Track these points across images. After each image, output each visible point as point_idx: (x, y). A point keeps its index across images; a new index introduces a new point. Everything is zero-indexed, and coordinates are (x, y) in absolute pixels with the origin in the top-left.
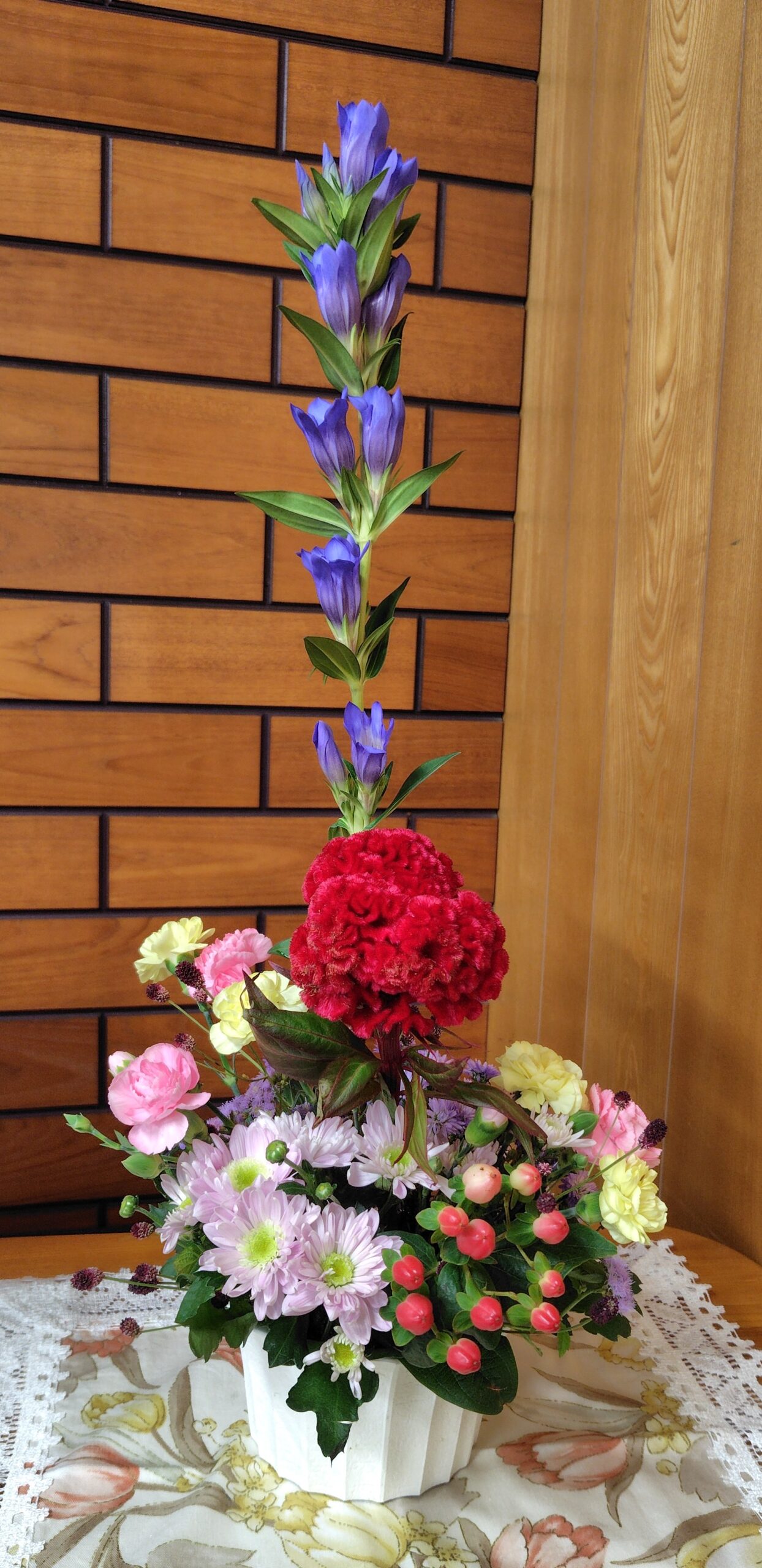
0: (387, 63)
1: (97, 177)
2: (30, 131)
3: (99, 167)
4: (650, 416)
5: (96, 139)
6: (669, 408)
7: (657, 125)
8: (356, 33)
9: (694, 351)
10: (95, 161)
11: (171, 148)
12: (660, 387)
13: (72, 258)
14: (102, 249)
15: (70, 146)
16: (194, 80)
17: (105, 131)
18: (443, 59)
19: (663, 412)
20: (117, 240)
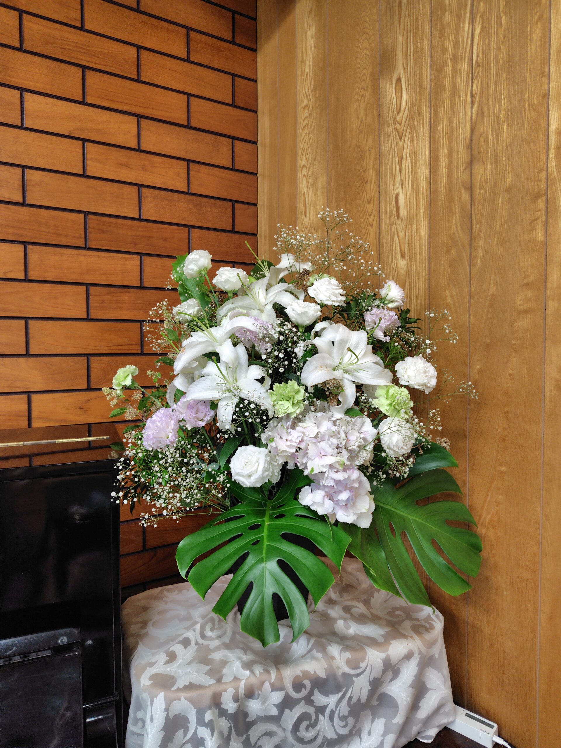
0: (218, 233)
1: (139, 267)
2: (120, 255)
3: (139, 264)
5: (139, 257)
8: (209, 226)
10: (139, 263)
11: (160, 258)
13: (132, 290)
14: (141, 287)
15: (131, 259)
16: (166, 240)
17: (141, 255)
18: (233, 231)
20: (146, 284)
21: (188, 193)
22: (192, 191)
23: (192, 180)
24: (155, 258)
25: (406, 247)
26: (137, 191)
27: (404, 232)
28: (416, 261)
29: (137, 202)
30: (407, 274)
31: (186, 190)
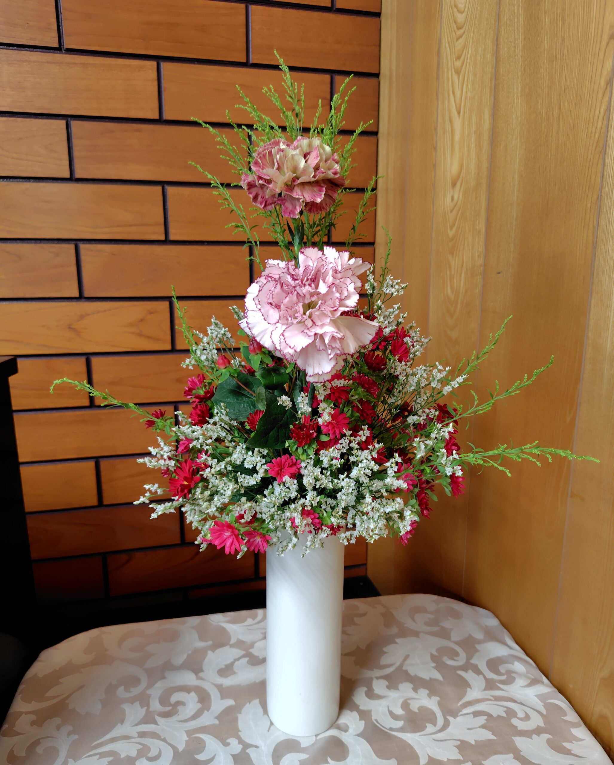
1: (156, 83)
3: (156, 78)
4: (449, 199)
5: (154, 63)
6: (459, 196)
7: (449, 43)
9: (473, 167)
10: (154, 75)
11: (192, 65)
12: (454, 185)
13: (145, 127)
14: (160, 121)
15: (140, 68)
16: (203, 29)
17: (159, 59)
18: (331, 9)
19: (456, 198)
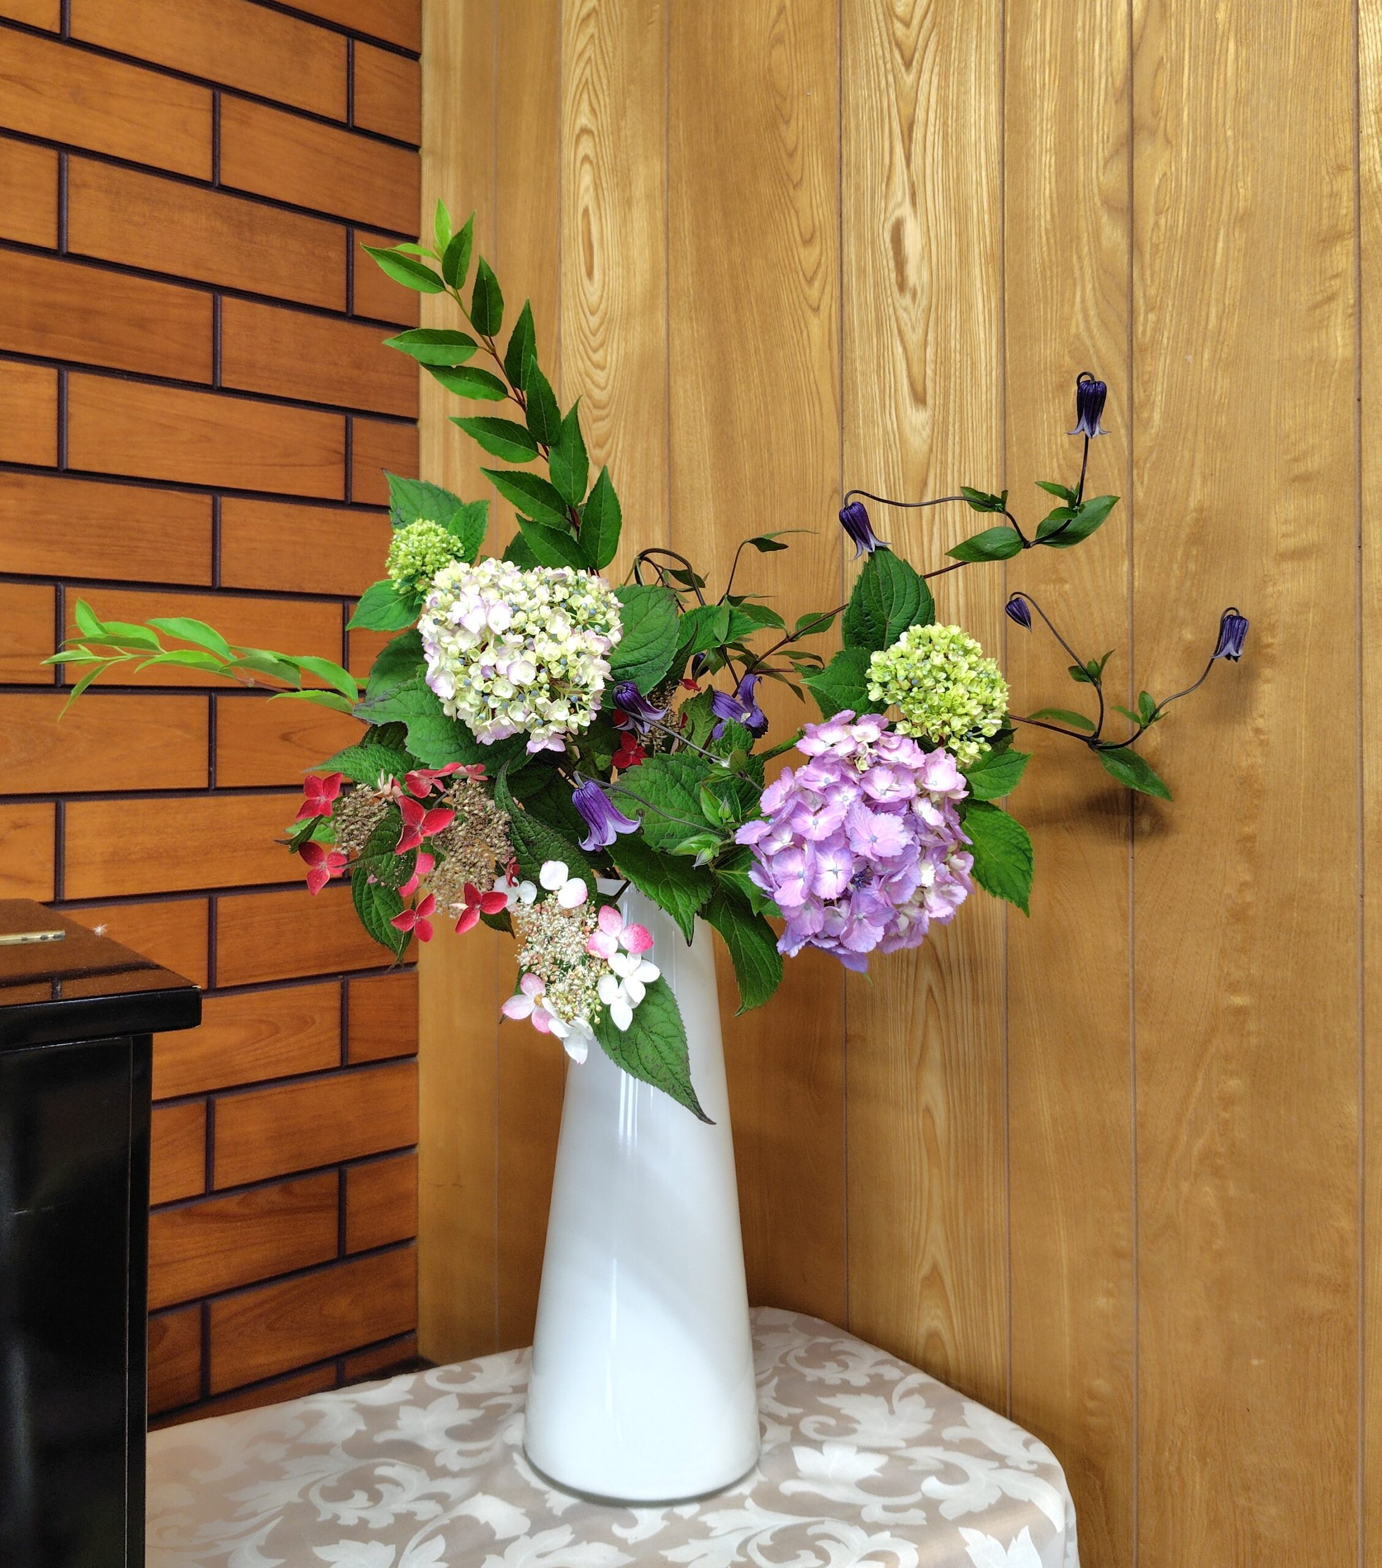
0: (302, 317)
1: (54, 405)
3: (56, 397)
10: (53, 391)
13: (30, 478)
14: (60, 471)
15: (29, 378)
16: (142, 324)
17: (63, 366)
20: (74, 463)
21: (213, 185)
22: (227, 180)
23: (226, 148)
24: (107, 379)
25: (929, 372)
26: (54, 164)
27: (920, 331)
28: (961, 412)
29: (53, 200)
30: (931, 450)
31: (206, 175)
